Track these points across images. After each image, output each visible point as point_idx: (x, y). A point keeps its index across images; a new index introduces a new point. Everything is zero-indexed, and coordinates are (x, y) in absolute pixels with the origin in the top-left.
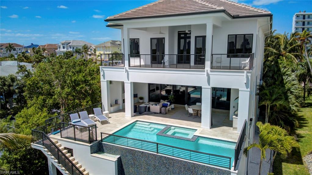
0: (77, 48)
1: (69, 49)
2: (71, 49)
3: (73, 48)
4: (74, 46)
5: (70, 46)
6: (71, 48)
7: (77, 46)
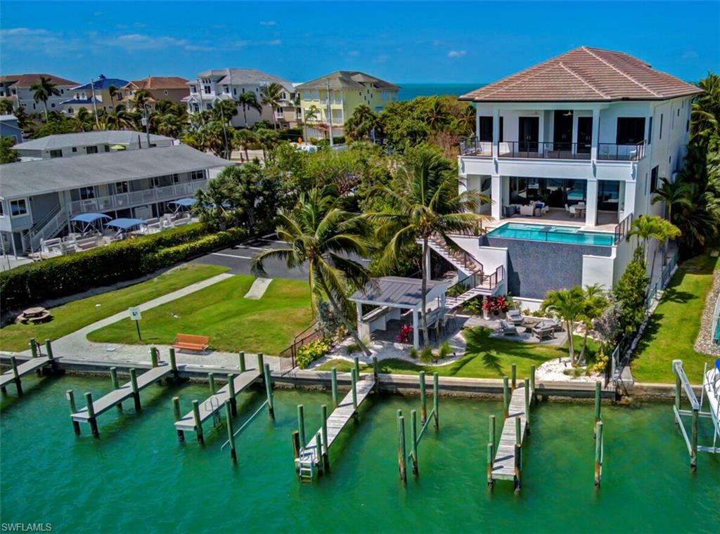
0: (243, 90)
1: (224, 93)
2: (230, 95)
3: (235, 90)
4: (237, 86)
5: (224, 85)
6: (228, 92)
7: (243, 85)
